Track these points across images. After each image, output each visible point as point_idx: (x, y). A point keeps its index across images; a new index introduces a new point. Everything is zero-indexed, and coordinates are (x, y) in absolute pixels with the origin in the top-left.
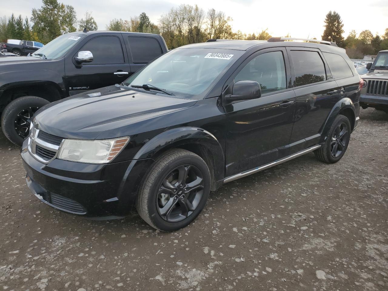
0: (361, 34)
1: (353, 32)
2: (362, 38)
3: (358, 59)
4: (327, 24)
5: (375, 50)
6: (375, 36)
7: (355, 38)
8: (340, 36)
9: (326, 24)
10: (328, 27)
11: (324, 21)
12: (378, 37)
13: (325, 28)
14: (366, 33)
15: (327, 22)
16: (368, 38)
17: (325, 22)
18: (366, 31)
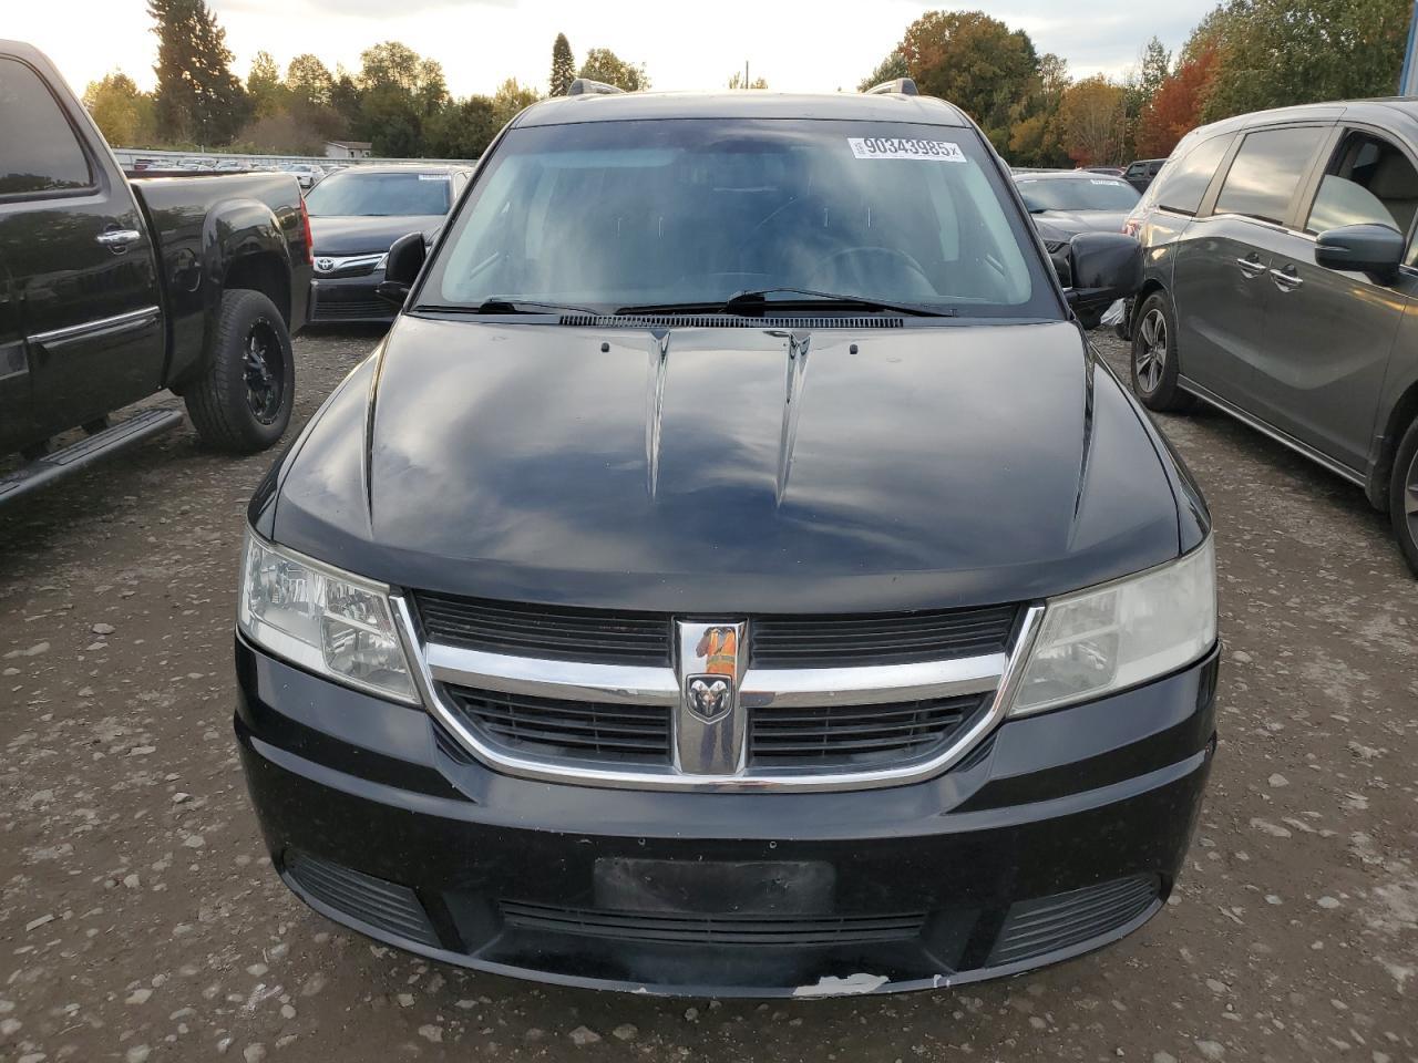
0: (292, 68)
1: (264, 58)
2: (299, 83)
3: (312, 156)
4: (163, 24)
5: (350, 124)
6: (337, 78)
7: (278, 82)
8: (224, 72)
9: (156, 22)
10: (166, 33)
11: (148, 11)
12: (346, 81)
13: (158, 41)
14: (306, 66)
15: (161, 17)
16: (318, 84)
17: (155, 16)
18: (305, 58)
